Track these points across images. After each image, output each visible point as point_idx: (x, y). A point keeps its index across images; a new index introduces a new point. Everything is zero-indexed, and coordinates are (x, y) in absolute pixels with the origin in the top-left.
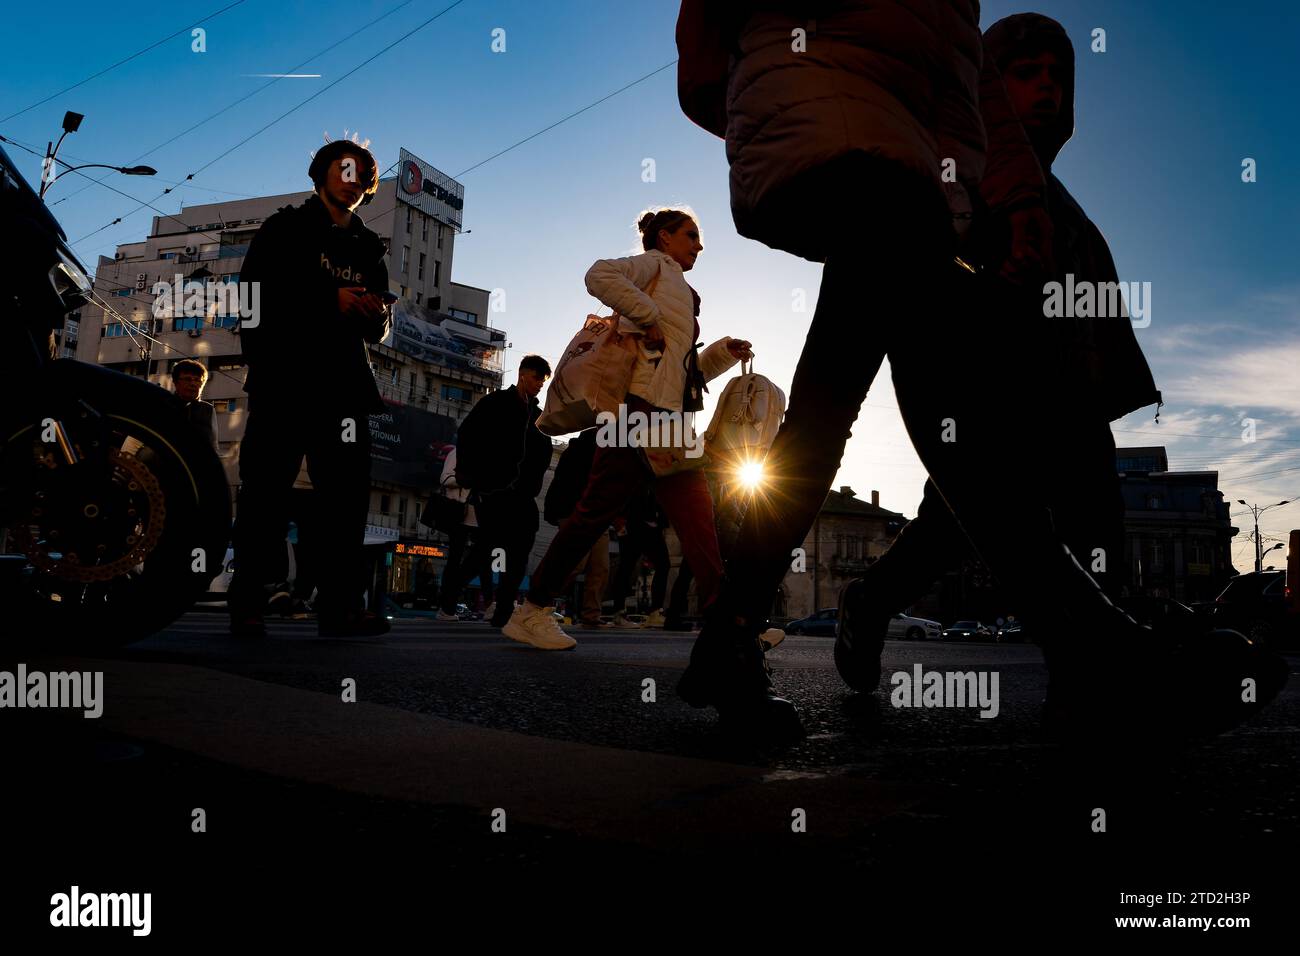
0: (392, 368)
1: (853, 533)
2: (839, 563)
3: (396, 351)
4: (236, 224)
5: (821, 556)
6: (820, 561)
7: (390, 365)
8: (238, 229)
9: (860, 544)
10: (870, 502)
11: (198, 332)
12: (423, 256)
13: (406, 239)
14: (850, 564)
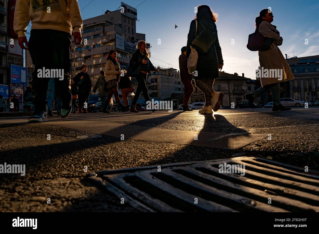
0: (125, 55)
1: (238, 84)
2: (235, 91)
3: (125, 51)
4: (86, 25)
5: (230, 90)
6: (230, 92)
8: (87, 26)
9: (240, 87)
10: (242, 76)
11: (81, 51)
12: (129, 28)
13: (125, 24)
14: (238, 92)
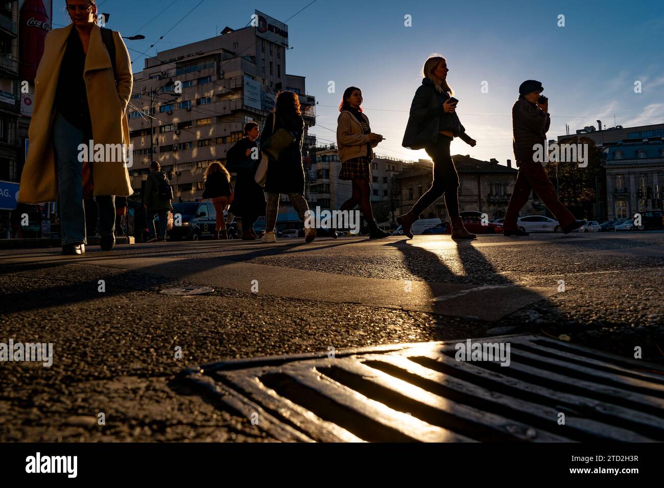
0: (262, 120)
1: (497, 182)
2: (492, 197)
3: (263, 111)
4: (182, 58)
5: (482, 194)
6: (482, 198)
7: (261, 119)
8: (184, 60)
9: (502, 188)
10: (507, 166)
11: (171, 112)
12: (271, 63)
13: (262, 56)
14: (497, 198)
